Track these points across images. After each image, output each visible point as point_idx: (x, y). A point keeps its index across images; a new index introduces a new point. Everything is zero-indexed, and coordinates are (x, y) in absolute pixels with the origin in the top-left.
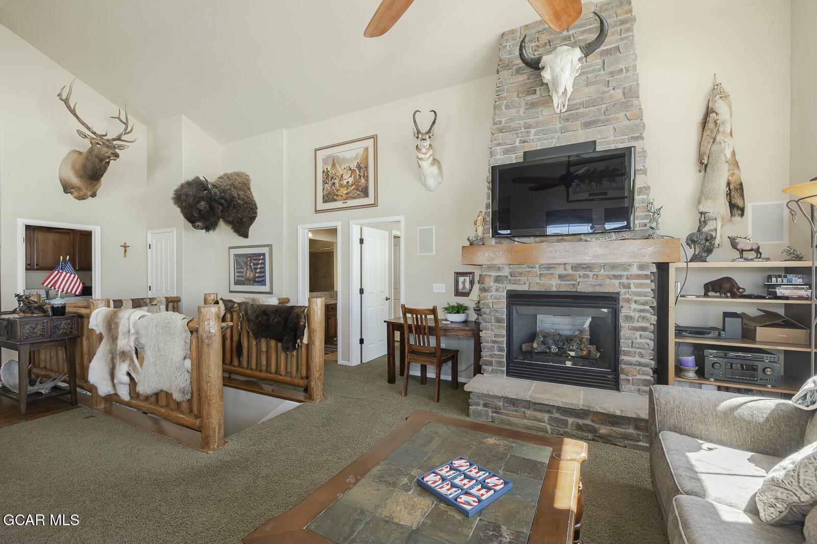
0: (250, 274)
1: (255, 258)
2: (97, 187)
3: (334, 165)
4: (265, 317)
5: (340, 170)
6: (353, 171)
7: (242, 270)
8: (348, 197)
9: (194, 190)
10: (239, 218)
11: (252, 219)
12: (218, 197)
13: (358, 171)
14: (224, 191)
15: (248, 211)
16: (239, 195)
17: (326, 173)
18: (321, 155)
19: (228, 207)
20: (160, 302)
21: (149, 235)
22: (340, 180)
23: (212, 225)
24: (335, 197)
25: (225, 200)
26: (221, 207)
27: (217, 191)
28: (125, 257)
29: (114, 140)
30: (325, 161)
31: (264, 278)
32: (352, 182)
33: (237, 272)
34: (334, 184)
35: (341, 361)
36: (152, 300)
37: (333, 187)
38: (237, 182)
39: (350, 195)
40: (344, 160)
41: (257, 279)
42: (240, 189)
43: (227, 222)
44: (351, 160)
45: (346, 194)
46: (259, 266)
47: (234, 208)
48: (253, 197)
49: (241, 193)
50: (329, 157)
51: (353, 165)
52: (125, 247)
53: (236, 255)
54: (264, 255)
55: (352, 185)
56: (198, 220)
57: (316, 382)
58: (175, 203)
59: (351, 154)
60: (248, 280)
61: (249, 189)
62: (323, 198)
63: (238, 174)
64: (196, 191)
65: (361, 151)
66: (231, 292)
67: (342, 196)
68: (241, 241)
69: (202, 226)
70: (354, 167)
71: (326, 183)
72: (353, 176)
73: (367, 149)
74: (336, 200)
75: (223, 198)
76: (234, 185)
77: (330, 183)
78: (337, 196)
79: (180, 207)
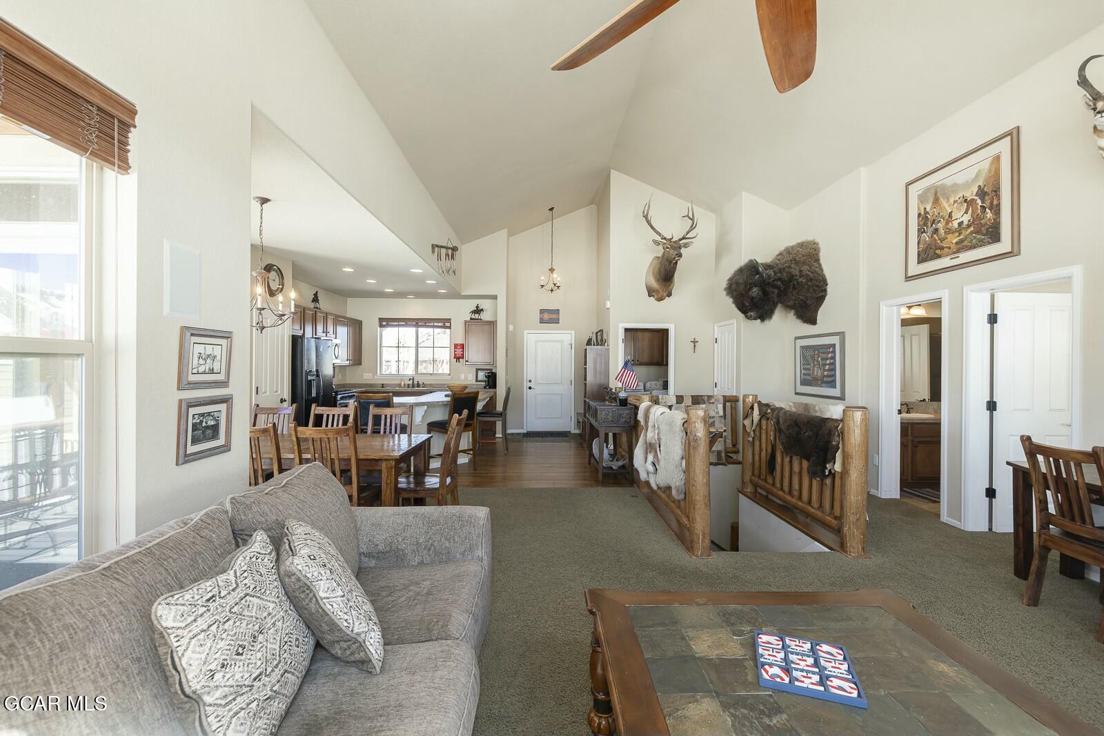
0: (818, 372)
1: (823, 351)
2: (671, 287)
3: (936, 201)
4: (797, 429)
5: (947, 207)
6: (969, 203)
7: (809, 367)
8: (962, 247)
9: (745, 276)
10: (802, 300)
11: (820, 299)
12: (772, 280)
13: (979, 202)
14: (781, 271)
15: (814, 290)
16: (801, 271)
17: (924, 219)
18: (915, 190)
19: (785, 289)
20: (717, 400)
21: (716, 328)
22: (947, 223)
23: (766, 313)
24: (938, 252)
25: (782, 282)
26: (776, 291)
27: (771, 272)
28: (694, 352)
29: (680, 240)
30: (922, 198)
31: (834, 378)
32: (969, 221)
33: (804, 369)
34: (936, 230)
35: (945, 518)
36: (710, 397)
37: (935, 235)
38: (800, 256)
39: (965, 243)
40: (955, 188)
41: (825, 379)
42: (804, 263)
43: (788, 307)
44: (967, 185)
45: (957, 243)
46: (828, 362)
47: (794, 288)
48: (822, 270)
49: (805, 268)
50: (928, 190)
51: (971, 193)
52: (694, 342)
53: (802, 347)
54: (834, 346)
55: (969, 226)
56: (751, 310)
57: (850, 528)
58: (728, 294)
59: (967, 176)
60: (815, 379)
61: (817, 260)
62: (919, 255)
63: (801, 245)
64: (747, 277)
65: (986, 165)
66: (796, 394)
67: (949, 248)
68: (808, 329)
69: (755, 316)
70: (972, 194)
71: (924, 232)
72: (970, 212)
73: (997, 159)
74: (939, 257)
75: (779, 279)
76: (795, 260)
77: (930, 230)
78: (942, 248)
79: (732, 297)
